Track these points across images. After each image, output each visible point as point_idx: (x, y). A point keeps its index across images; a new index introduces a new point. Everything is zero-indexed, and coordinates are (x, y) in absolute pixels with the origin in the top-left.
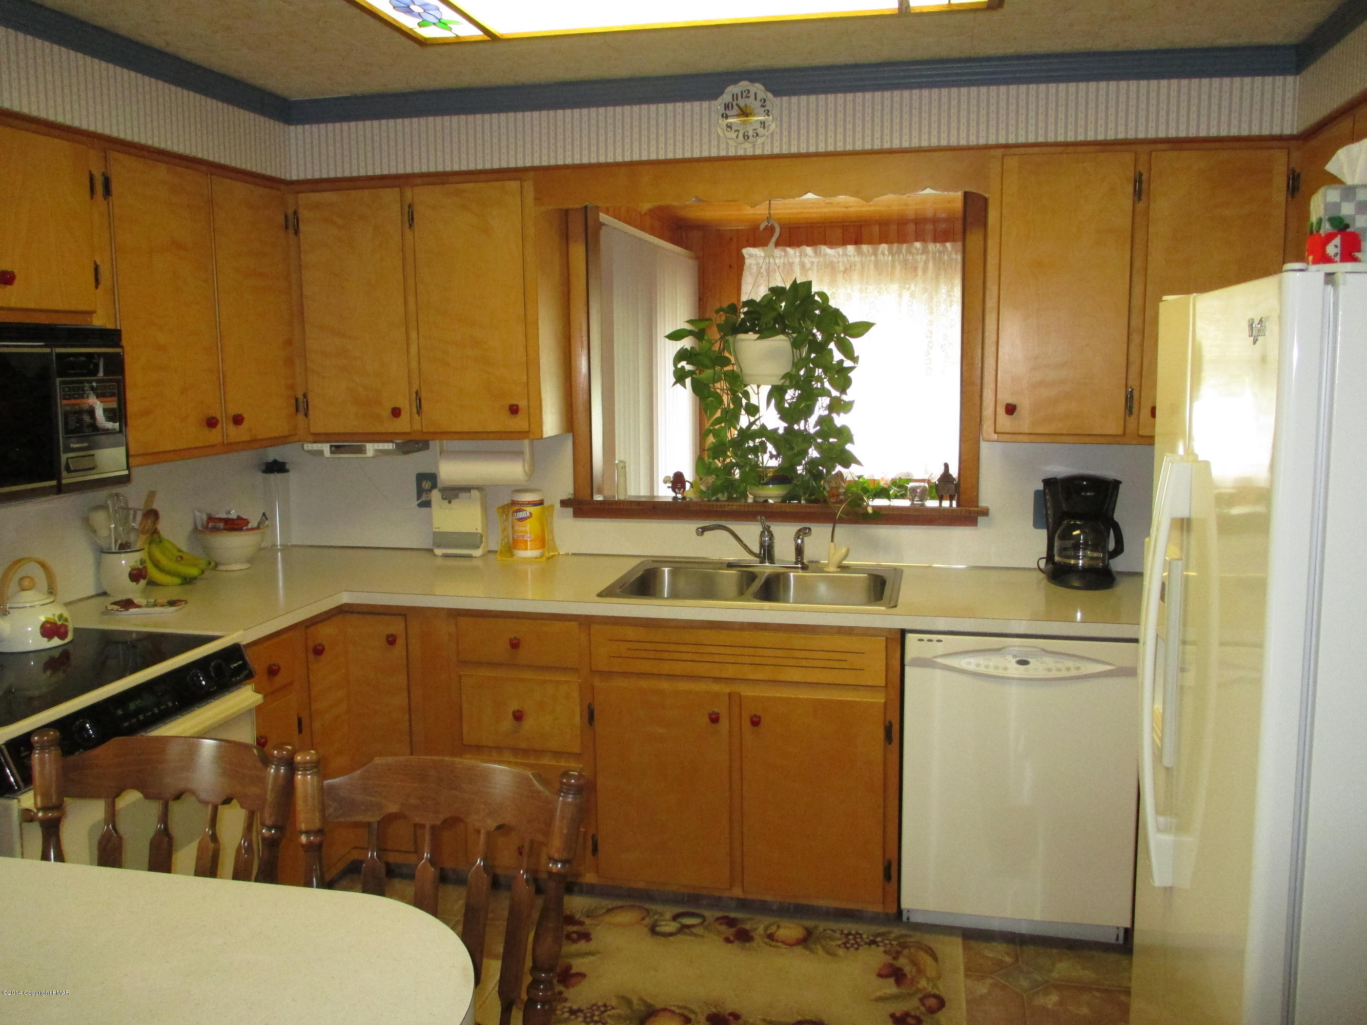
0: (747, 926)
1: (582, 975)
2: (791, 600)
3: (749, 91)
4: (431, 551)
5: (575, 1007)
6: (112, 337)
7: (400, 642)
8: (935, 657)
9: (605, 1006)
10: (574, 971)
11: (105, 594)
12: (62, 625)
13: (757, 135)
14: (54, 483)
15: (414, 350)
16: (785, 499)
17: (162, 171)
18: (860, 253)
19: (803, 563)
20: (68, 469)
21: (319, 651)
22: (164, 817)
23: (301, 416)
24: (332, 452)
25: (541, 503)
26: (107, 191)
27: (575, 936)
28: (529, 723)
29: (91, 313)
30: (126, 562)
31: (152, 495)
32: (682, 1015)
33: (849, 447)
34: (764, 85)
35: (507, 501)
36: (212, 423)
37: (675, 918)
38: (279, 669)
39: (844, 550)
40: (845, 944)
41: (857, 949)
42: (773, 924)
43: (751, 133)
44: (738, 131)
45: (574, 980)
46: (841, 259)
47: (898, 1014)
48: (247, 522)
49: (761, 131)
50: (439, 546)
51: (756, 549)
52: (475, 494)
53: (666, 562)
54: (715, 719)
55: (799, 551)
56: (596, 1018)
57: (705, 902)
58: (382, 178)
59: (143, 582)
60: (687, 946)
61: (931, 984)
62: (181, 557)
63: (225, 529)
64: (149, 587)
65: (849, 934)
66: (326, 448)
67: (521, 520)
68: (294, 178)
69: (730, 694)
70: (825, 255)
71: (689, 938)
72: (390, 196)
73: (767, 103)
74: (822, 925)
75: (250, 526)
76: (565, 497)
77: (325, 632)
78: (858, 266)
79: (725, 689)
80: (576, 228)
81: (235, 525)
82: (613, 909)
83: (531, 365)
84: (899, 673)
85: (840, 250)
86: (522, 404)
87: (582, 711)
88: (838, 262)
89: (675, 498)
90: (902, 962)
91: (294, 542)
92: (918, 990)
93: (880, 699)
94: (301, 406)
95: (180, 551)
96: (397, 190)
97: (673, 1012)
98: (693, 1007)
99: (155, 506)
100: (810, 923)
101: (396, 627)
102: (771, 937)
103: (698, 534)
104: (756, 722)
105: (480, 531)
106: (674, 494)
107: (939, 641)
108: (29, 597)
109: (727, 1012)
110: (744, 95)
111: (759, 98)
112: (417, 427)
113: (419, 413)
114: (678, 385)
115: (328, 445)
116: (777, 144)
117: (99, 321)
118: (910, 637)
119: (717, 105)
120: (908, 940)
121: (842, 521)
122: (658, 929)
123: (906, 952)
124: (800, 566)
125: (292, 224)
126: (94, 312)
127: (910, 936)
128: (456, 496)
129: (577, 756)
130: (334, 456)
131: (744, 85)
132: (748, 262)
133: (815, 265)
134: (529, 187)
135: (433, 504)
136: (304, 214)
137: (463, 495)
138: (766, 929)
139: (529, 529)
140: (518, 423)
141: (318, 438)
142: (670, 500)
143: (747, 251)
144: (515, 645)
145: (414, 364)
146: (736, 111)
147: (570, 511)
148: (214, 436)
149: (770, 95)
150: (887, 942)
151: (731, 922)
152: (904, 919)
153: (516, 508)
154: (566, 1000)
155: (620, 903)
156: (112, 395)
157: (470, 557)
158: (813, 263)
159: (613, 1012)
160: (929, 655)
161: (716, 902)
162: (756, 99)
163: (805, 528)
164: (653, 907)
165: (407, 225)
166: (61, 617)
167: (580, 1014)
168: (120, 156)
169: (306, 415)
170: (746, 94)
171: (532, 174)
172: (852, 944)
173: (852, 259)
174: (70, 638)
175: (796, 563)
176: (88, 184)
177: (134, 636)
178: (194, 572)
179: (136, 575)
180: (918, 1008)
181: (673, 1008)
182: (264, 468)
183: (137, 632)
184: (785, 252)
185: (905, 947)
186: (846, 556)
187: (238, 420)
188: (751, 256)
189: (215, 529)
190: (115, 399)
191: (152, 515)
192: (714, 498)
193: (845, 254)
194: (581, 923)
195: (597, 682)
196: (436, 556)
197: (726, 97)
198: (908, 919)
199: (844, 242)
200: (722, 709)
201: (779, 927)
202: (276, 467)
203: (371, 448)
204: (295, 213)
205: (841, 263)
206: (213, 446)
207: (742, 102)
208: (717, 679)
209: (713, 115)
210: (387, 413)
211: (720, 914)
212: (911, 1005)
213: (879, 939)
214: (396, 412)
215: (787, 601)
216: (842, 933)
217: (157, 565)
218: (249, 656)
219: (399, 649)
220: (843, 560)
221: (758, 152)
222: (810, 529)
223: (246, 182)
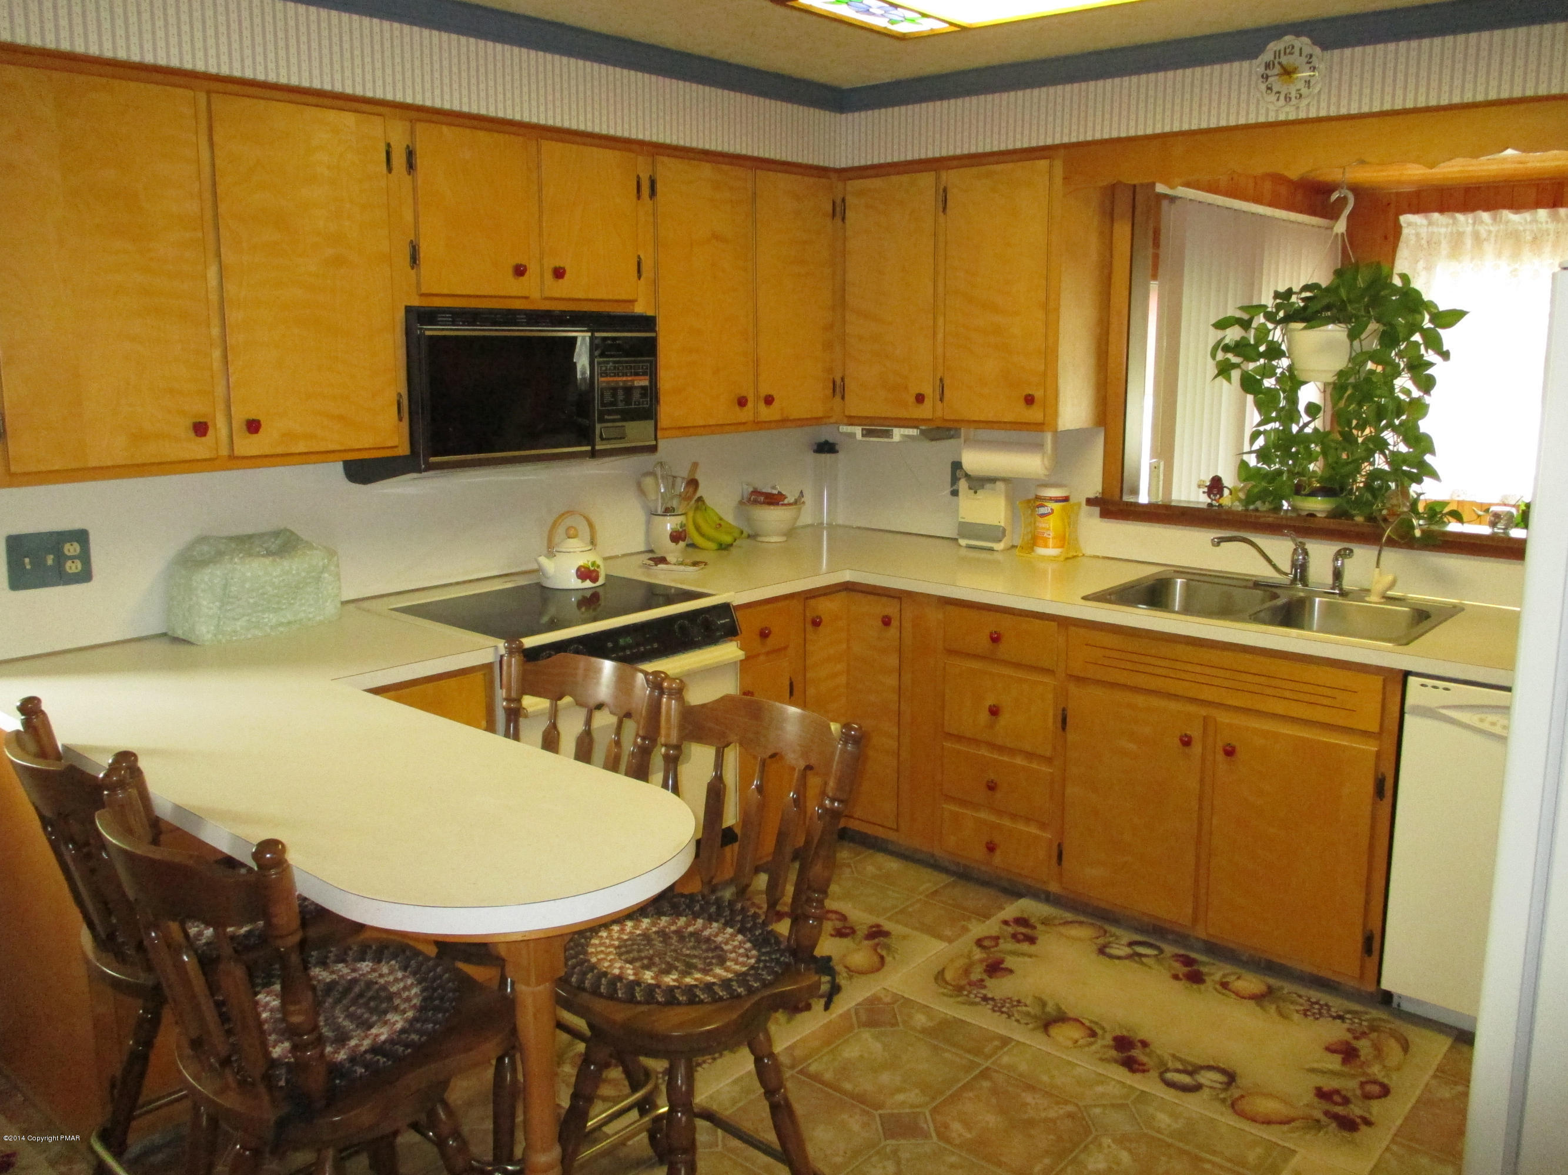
0: (1204, 969)
1: (1011, 971)
2: (1315, 627)
3: (1293, 47)
4: (956, 540)
5: (990, 995)
6: (648, 322)
7: (895, 623)
8: (1444, 707)
9: (1019, 1001)
10: (1003, 966)
11: (652, 551)
12: (594, 571)
13: (1301, 96)
14: (589, 448)
15: (940, 336)
16: (1333, 515)
17: (707, 170)
18: (1556, 218)
19: (1341, 589)
20: (602, 439)
21: (816, 623)
22: (588, 722)
23: (838, 398)
24: (863, 435)
25: (1066, 499)
26: (653, 193)
27: (1021, 937)
28: (1004, 720)
29: (632, 302)
30: (670, 524)
31: (695, 465)
32: (1090, 1029)
33: (1428, 458)
34: (1310, 37)
35: (1031, 496)
36: (742, 402)
37: (1131, 944)
38: (770, 633)
39: (1390, 578)
40: (1306, 1011)
41: (1317, 1019)
42: (1235, 973)
43: (1293, 94)
44: (1279, 92)
45: (999, 974)
46: (1528, 227)
47: (1325, 1089)
48: (785, 497)
49: (1304, 91)
50: (964, 537)
51: (1286, 567)
52: (1000, 486)
53: (1182, 572)
54: (1186, 742)
55: (1338, 575)
56: (1004, 1009)
57: (1170, 937)
58: (921, 162)
59: (682, 544)
60: (1131, 972)
61: (1383, 1073)
62: (720, 525)
63: (764, 503)
64: (690, 550)
65: (1317, 1003)
66: (858, 431)
67: (1043, 515)
68: (843, 165)
69: (1205, 718)
70: (1507, 222)
71: (1136, 965)
72: (926, 180)
73: (1314, 59)
74: (1288, 987)
75: (786, 502)
76: (1092, 496)
77: (825, 607)
78: (1552, 237)
79: (1203, 712)
80: (1123, 205)
81: (773, 500)
82: (1071, 922)
83: (1049, 355)
84: (1397, 720)
85: (1527, 216)
86: (1038, 394)
87: (1055, 716)
88: (1525, 230)
89: (1210, 505)
90: (1364, 1046)
91: (840, 522)
92: (1364, 1074)
93: (1372, 747)
94: (838, 389)
95: (721, 519)
96: (933, 173)
97: (1083, 1024)
98: (1105, 1024)
99: (697, 477)
100: (1272, 981)
101: (891, 609)
102: (1225, 985)
103: (1213, 545)
104: (1230, 752)
105: (1002, 524)
106: (1209, 501)
107: (1447, 689)
108: (573, 544)
109: (1139, 1038)
110: (1288, 51)
111: (1304, 54)
112: (939, 414)
113: (941, 400)
114: (1220, 378)
115: (860, 428)
116: (1324, 104)
117: (639, 309)
118: (1412, 680)
119: (1257, 66)
120: (1383, 1024)
121: (1391, 543)
122: (1108, 950)
123: (1374, 1035)
124: (1337, 591)
125: (839, 211)
126: (636, 301)
127: (1389, 1022)
128: (982, 487)
129: (1049, 760)
130: (864, 439)
131: (1289, 39)
132: (1405, 231)
133: (1493, 235)
134: (1058, 165)
135: (960, 494)
136: (850, 200)
137: (988, 486)
138: (1224, 976)
139: (1051, 525)
140: (1034, 414)
141: (852, 421)
142: (1205, 506)
143: (1405, 219)
144: (995, 639)
145: (940, 350)
146: (1277, 70)
147: (1097, 510)
148: (745, 415)
149: (1317, 50)
150: (1356, 1021)
151: (1188, 962)
152: (1395, 1005)
153: (1038, 503)
154: (985, 987)
155: (1082, 919)
156: (644, 374)
157: (991, 550)
158: (1490, 232)
159: (1024, 1009)
160: (1432, 704)
161: (1181, 938)
162: (1301, 55)
163: (1345, 549)
164: (1113, 929)
165: (941, 209)
166: (594, 564)
167: (991, 1002)
168: (665, 159)
169: (843, 398)
170: (1289, 50)
171: (1062, 152)
172: (1314, 1014)
173: (1544, 226)
174: (601, 581)
175: (1333, 588)
176: (635, 186)
177: (673, 591)
178: (727, 539)
179: (676, 537)
180: (1354, 1090)
181: (1084, 1021)
182: (815, 447)
183: (676, 588)
184: (1455, 219)
185: (1374, 1031)
186: (1392, 585)
187: (769, 400)
188: (1409, 224)
189: (756, 502)
190: (648, 377)
191: (693, 483)
192: (1252, 507)
193: (1535, 221)
194: (1034, 928)
195: (1073, 688)
196: (960, 546)
197: (1267, 56)
198: (1399, 1005)
199: (1538, 205)
200: (1196, 733)
201: (1239, 978)
202: (826, 448)
203: (898, 434)
204: (843, 200)
205: (1528, 233)
206: (744, 423)
207: (1284, 60)
208: (1193, 700)
209: (1254, 78)
210: (912, 399)
211: (1182, 952)
212: (1350, 1085)
213: (1348, 1016)
214: (920, 398)
215: (1310, 629)
216: (1309, 1000)
217: (698, 528)
218: (738, 616)
219: (893, 631)
220: (1390, 588)
221: (1302, 115)
222: (1351, 551)
223: (791, 173)
